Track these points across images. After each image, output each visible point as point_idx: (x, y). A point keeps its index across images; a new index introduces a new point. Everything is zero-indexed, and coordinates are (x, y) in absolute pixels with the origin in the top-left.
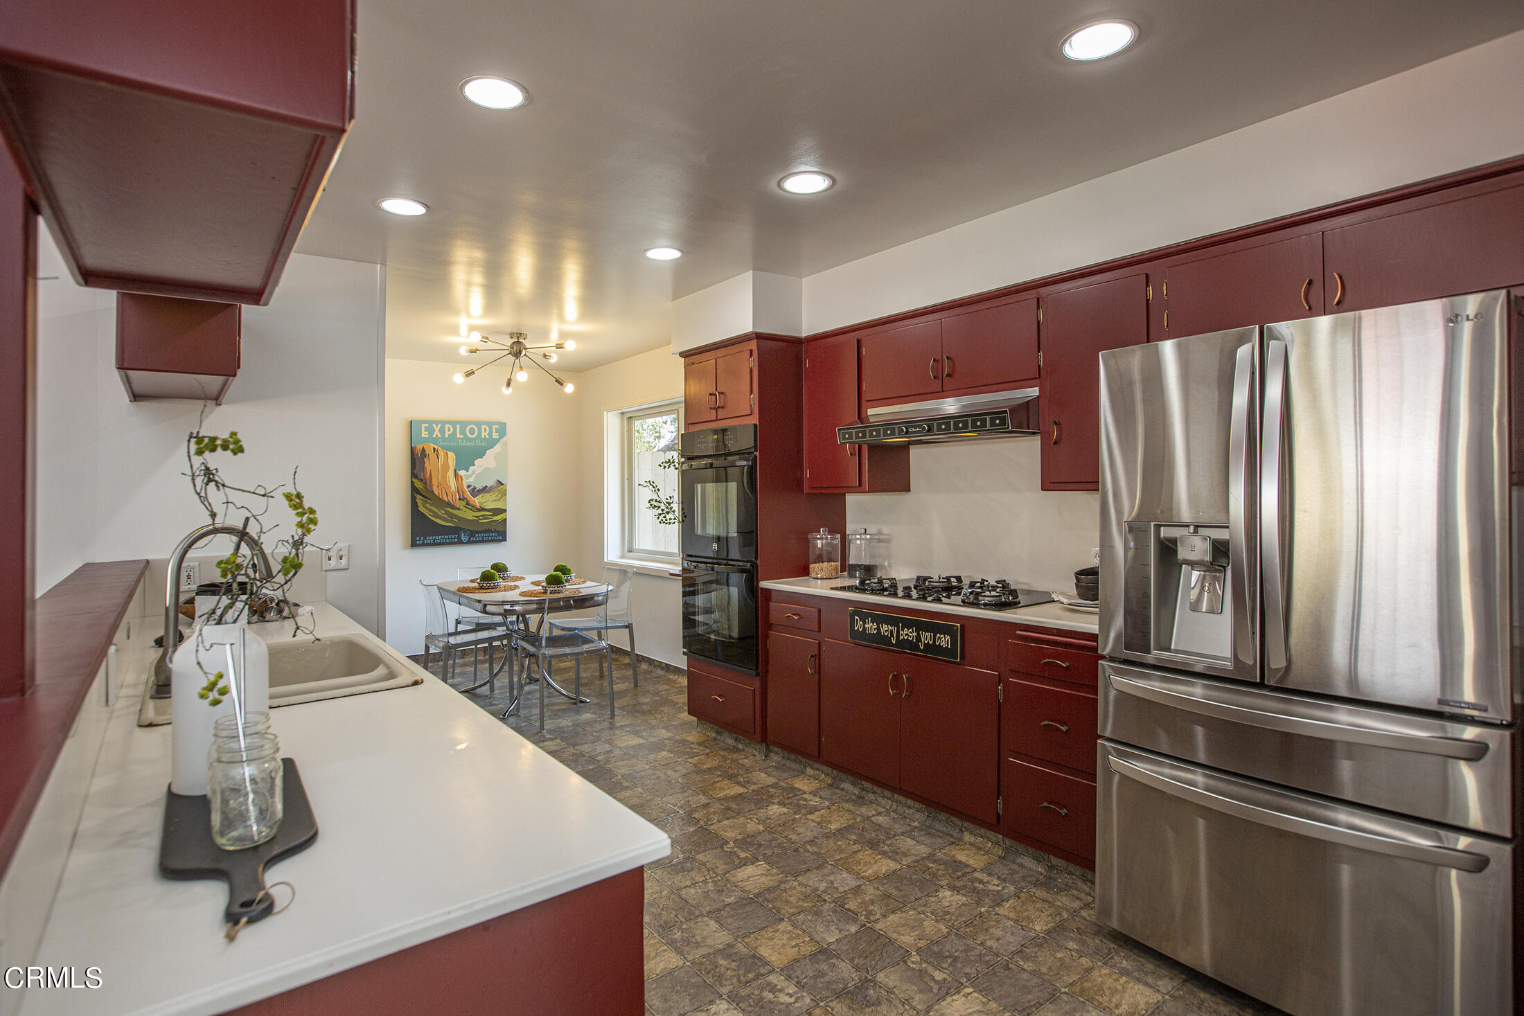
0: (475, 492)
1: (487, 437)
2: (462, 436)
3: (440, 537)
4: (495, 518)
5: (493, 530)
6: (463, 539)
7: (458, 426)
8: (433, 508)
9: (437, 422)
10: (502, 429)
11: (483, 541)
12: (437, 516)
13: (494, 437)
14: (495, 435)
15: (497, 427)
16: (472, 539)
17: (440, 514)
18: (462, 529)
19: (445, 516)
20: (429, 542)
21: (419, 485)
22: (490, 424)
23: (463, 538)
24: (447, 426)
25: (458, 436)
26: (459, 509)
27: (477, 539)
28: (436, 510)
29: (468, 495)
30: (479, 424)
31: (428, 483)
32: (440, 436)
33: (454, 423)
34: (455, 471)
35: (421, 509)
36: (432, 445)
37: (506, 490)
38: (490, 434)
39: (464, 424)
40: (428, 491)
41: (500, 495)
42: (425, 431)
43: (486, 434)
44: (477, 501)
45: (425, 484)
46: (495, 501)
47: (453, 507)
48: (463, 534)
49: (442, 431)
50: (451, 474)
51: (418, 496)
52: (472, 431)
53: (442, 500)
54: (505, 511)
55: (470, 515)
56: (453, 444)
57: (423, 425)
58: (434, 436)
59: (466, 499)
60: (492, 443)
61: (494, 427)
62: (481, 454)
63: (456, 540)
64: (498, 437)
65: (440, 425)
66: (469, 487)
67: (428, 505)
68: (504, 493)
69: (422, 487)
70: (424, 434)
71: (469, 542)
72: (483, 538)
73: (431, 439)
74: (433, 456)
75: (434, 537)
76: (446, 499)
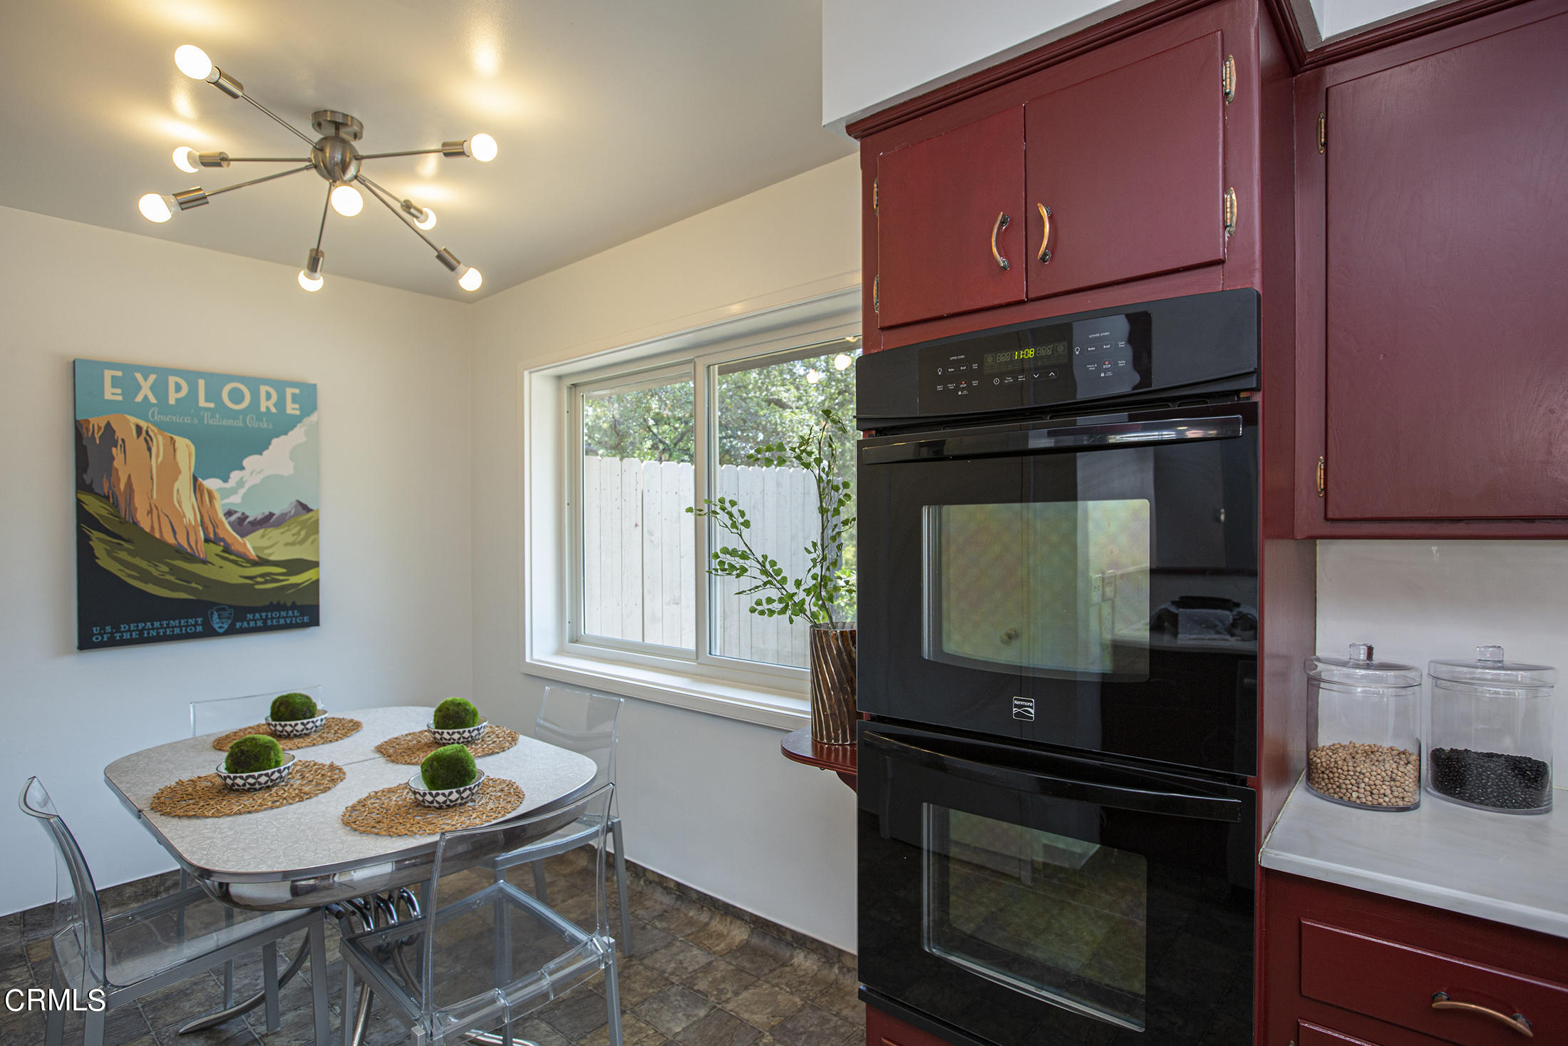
0: (244, 525)
1: (273, 410)
2: (212, 405)
3: (157, 624)
4: (294, 580)
5: (289, 604)
6: (216, 626)
7: (202, 383)
8: (137, 561)
9: (146, 370)
10: (308, 397)
11: (266, 628)
12: (146, 577)
13: (289, 411)
14: (292, 409)
15: (297, 391)
16: (238, 625)
17: (155, 573)
18: (212, 605)
19: (172, 578)
20: (126, 636)
21: (94, 506)
22: (280, 385)
23: (216, 623)
24: (172, 380)
25: (202, 403)
26: (205, 562)
27: (252, 624)
28: (143, 564)
29: (228, 531)
30: (254, 383)
31: (122, 505)
32: (153, 400)
33: (191, 376)
34: (195, 479)
35: (105, 562)
36: (133, 420)
37: (317, 521)
38: (281, 404)
39: (215, 380)
40: (123, 522)
41: (303, 533)
42: (114, 386)
43: (271, 404)
44: (250, 545)
45: (116, 505)
46: (293, 544)
47: (191, 558)
48: (216, 616)
49: (160, 389)
50: (183, 485)
51: (95, 535)
52: (236, 396)
53: (162, 543)
54: (315, 565)
55: (232, 574)
56: (187, 420)
57: (108, 374)
58: (139, 399)
59: (223, 540)
60: (284, 425)
61: (290, 391)
62: (259, 444)
63: (199, 629)
64: (298, 412)
65: (152, 377)
66: (229, 514)
67: (123, 555)
68: (314, 528)
69: (105, 513)
70: (111, 393)
71: (231, 631)
72: (265, 621)
73: (128, 405)
74: (135, 445)
75: (141, 626)
76: (171, 540)
